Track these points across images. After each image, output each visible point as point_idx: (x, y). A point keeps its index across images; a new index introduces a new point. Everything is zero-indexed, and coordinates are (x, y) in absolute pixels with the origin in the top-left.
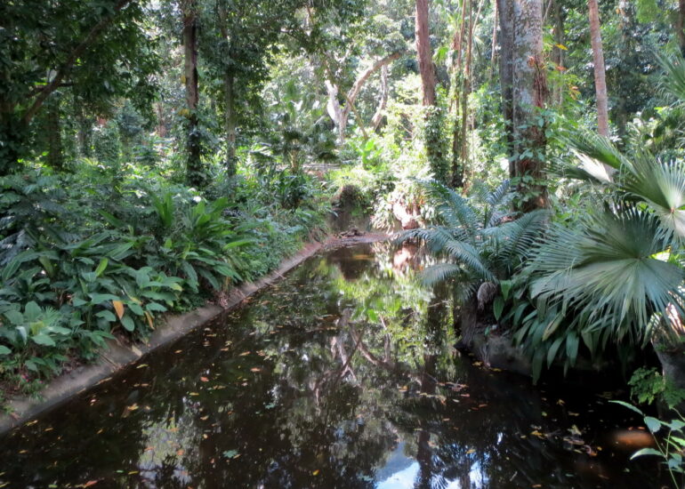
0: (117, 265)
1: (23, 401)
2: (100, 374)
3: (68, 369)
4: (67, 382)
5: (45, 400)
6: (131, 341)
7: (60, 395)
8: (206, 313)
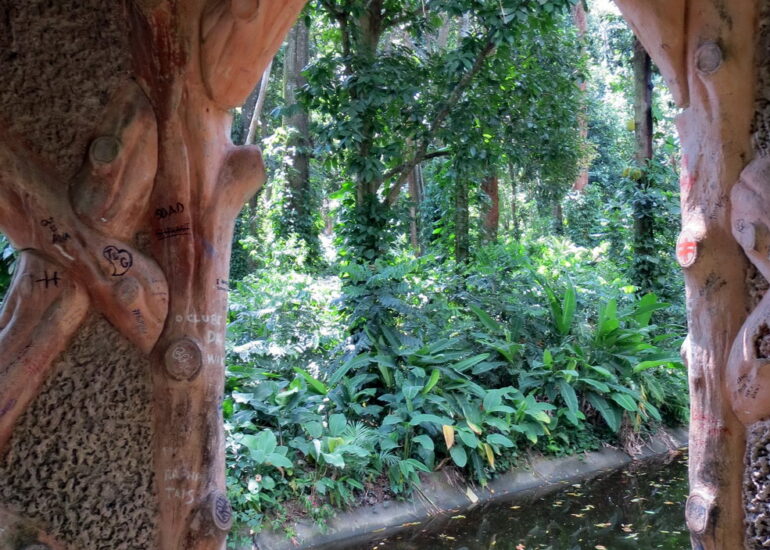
0: (460, 380)
1: (309, 526)
2: (412, 515)
3: (371, 500)
4: (366, 516)
5: (334, 531)
6: (468, 481)
7: (354, 529)
8: (600, 461)
